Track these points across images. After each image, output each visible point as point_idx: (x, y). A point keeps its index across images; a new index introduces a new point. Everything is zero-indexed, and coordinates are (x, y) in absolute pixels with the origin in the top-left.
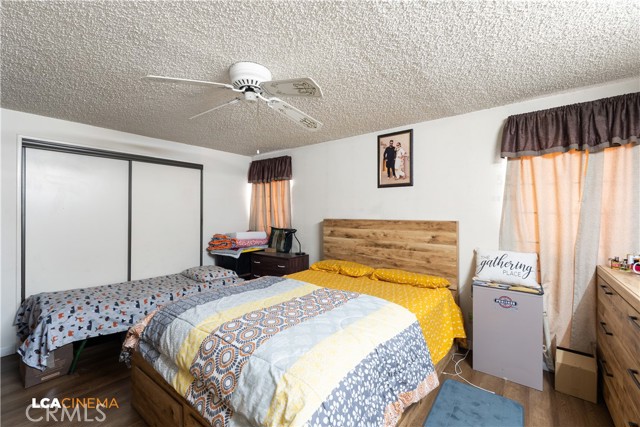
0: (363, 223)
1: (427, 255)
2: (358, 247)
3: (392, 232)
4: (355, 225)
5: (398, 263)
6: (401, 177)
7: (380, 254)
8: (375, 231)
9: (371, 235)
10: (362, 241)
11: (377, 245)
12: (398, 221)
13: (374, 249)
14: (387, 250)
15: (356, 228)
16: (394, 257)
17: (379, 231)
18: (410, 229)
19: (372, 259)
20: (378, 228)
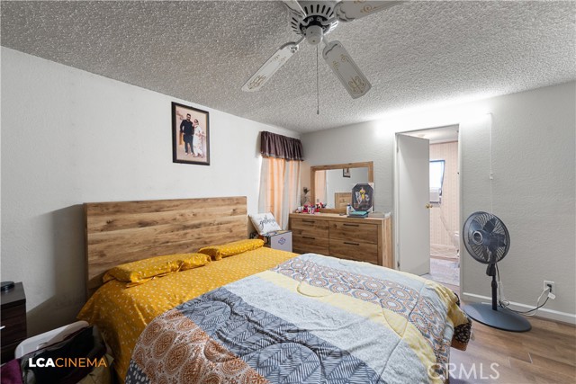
0: (168, 204)
1: (230, 225)
2: (160, 236)
3: (201, 211)
4: (154, 208)
5: (207, 240)
6: (199, 155)
7: (189, 236)
8: (183, 211)
9: (178, 217)
10: (165, 227)
11: (185, 227)
12: (207, 199)
13: (182, 232)
14: (196, 230)
15: (157, 211)
16: (204, 235)
17: (188, 212)
18: (218, 205)
19: (180, 245)
20: (187, 208)
